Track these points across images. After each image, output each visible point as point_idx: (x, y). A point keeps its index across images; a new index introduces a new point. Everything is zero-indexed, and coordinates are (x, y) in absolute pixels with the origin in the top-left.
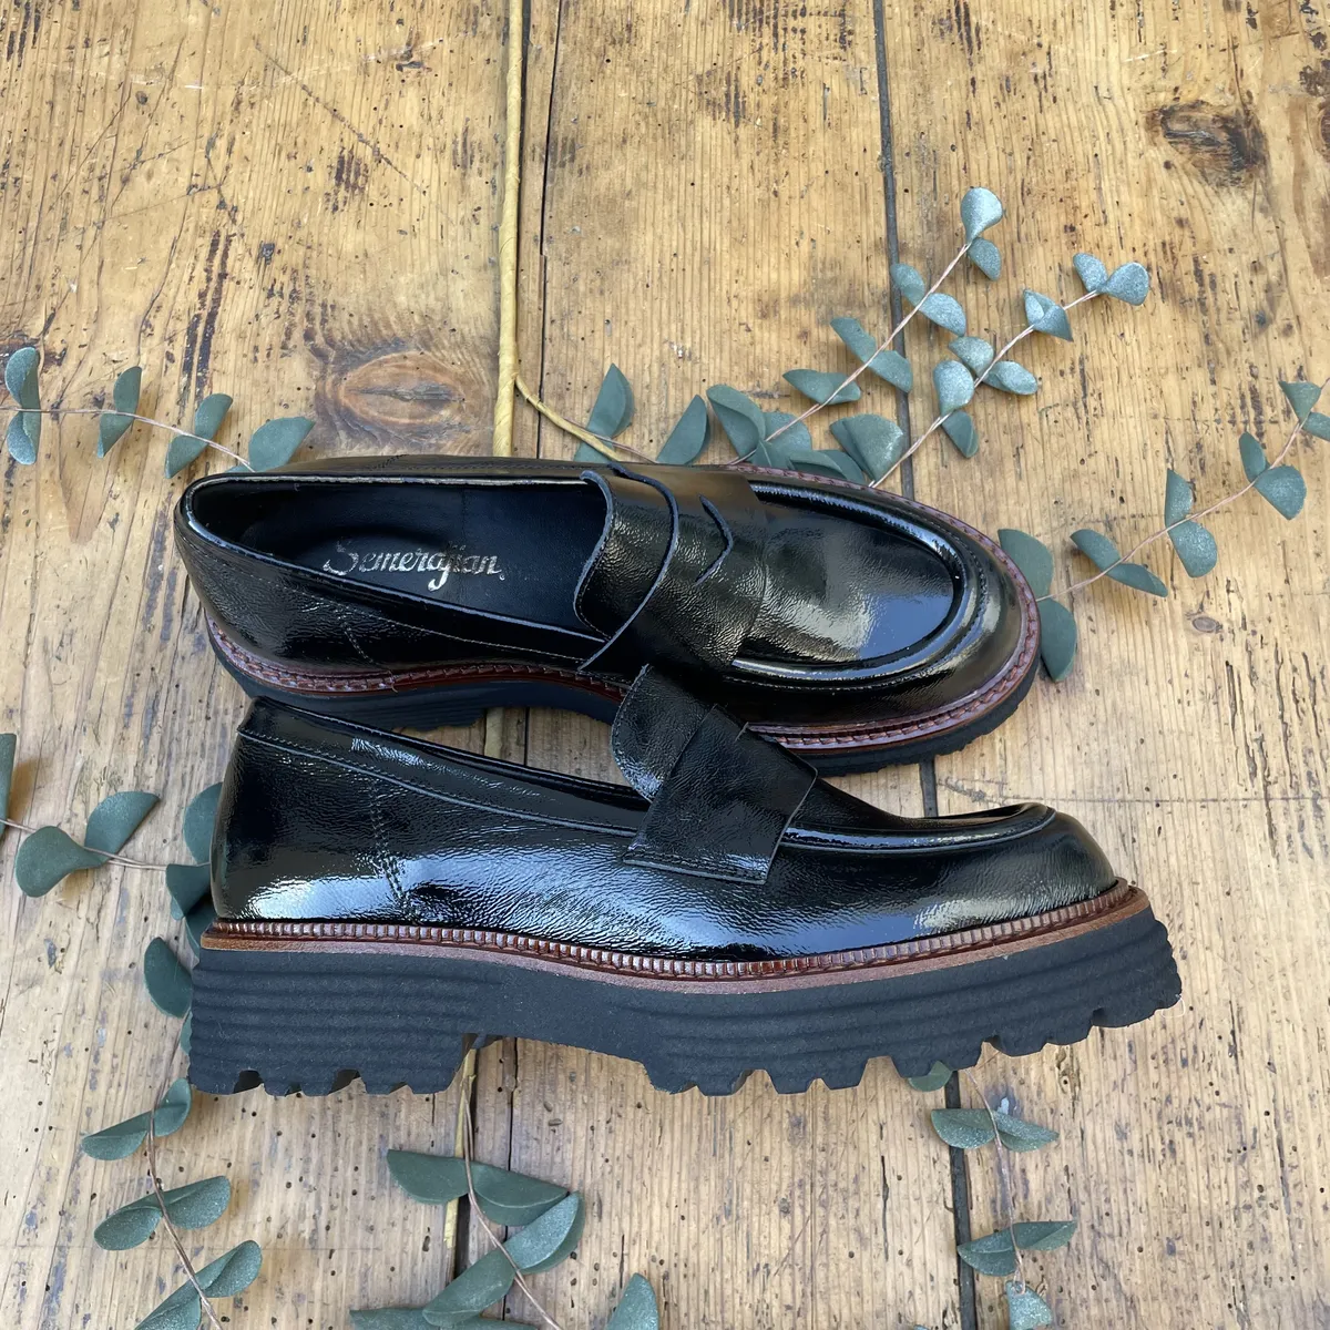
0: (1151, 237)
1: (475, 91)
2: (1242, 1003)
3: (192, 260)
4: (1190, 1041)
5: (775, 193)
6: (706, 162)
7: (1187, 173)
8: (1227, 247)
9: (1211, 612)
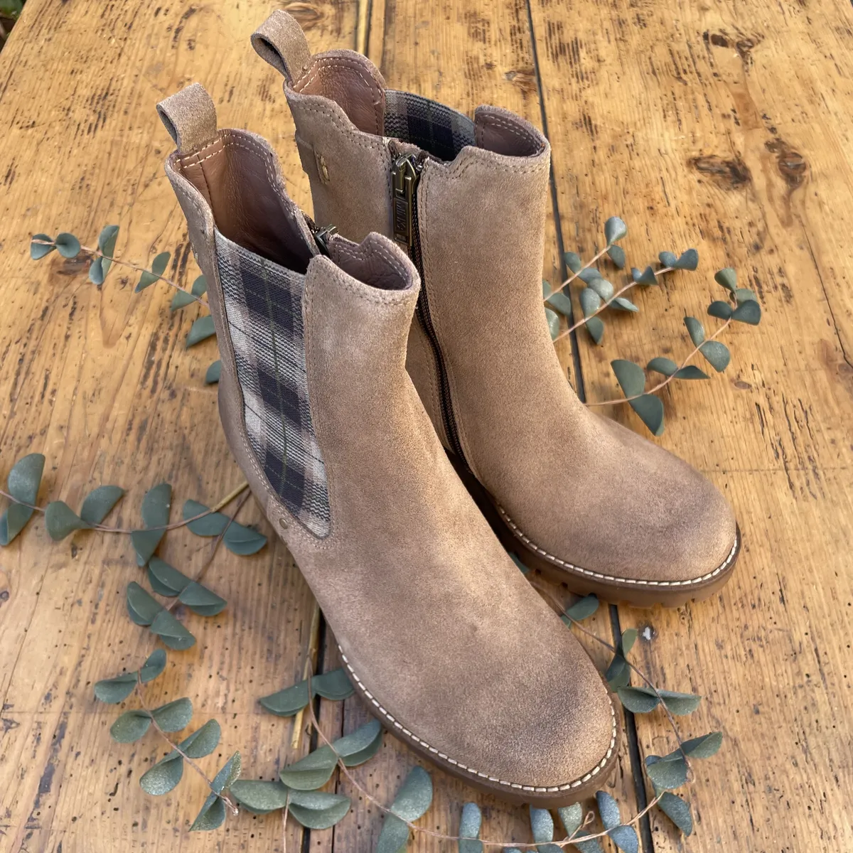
0: (693, 211)
2: (784, 574)
4: (756, 595)
8: (734, 215)
9: (744, 379)
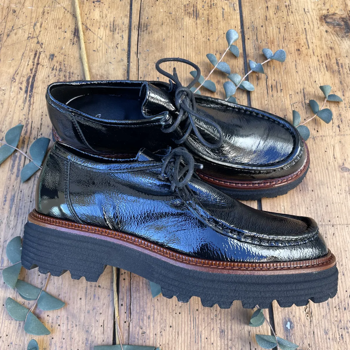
0: (322, 52)
1: (116, 9)
3: (28, 59)
5: (209, 40)
6: (187, 30)
7: (332, 34)
8: (345, 55)
9: (346, 165)
